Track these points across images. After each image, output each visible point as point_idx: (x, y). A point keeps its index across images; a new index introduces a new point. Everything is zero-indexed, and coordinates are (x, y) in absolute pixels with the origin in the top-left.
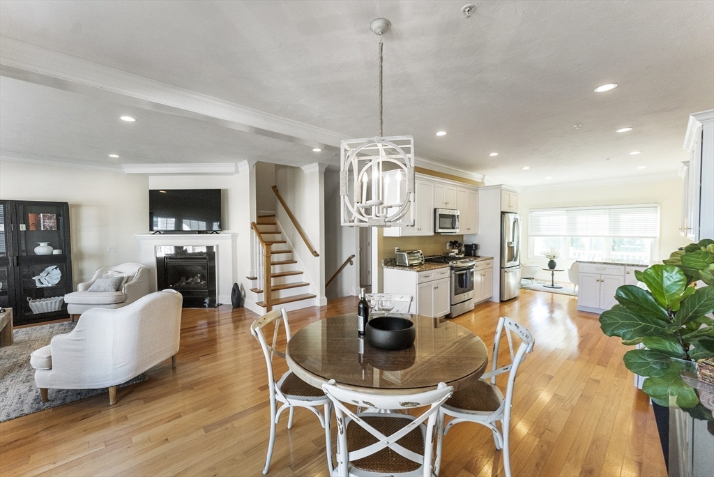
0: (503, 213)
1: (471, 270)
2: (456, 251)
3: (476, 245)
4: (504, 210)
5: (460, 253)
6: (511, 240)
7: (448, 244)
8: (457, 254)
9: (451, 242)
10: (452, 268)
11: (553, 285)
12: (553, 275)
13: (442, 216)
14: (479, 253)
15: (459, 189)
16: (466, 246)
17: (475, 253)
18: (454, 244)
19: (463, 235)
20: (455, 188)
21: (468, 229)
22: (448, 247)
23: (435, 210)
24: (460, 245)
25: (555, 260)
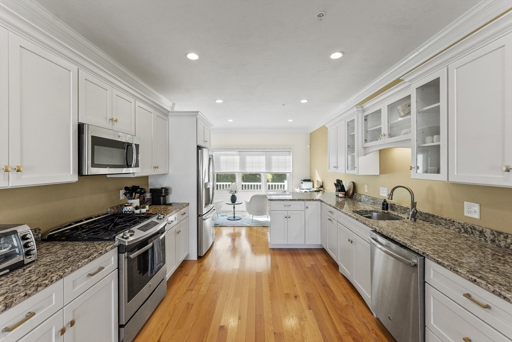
0: (199, 148)
1: (162, 237)
2: (136, 202)
3: (167, 191)
4: (201, 144)
5: (143, 204)
6: (206, 181)
7: (122, 192)
8: (137, 208)
9: (126, 188)
10: (121, 249)
11: (234, 217)
12: (234, 208)
13: (97, 141)
14: (171, 199)
15: (138, 103)
16: (152, 191)
17: (165, 201)
18: (132, 191)
19: (147, 177)
20: (132, 100)
21: (156, 167)
22: (122, 197)
23: (81, 128)
24: (142, 192)
25: (236, 195)
